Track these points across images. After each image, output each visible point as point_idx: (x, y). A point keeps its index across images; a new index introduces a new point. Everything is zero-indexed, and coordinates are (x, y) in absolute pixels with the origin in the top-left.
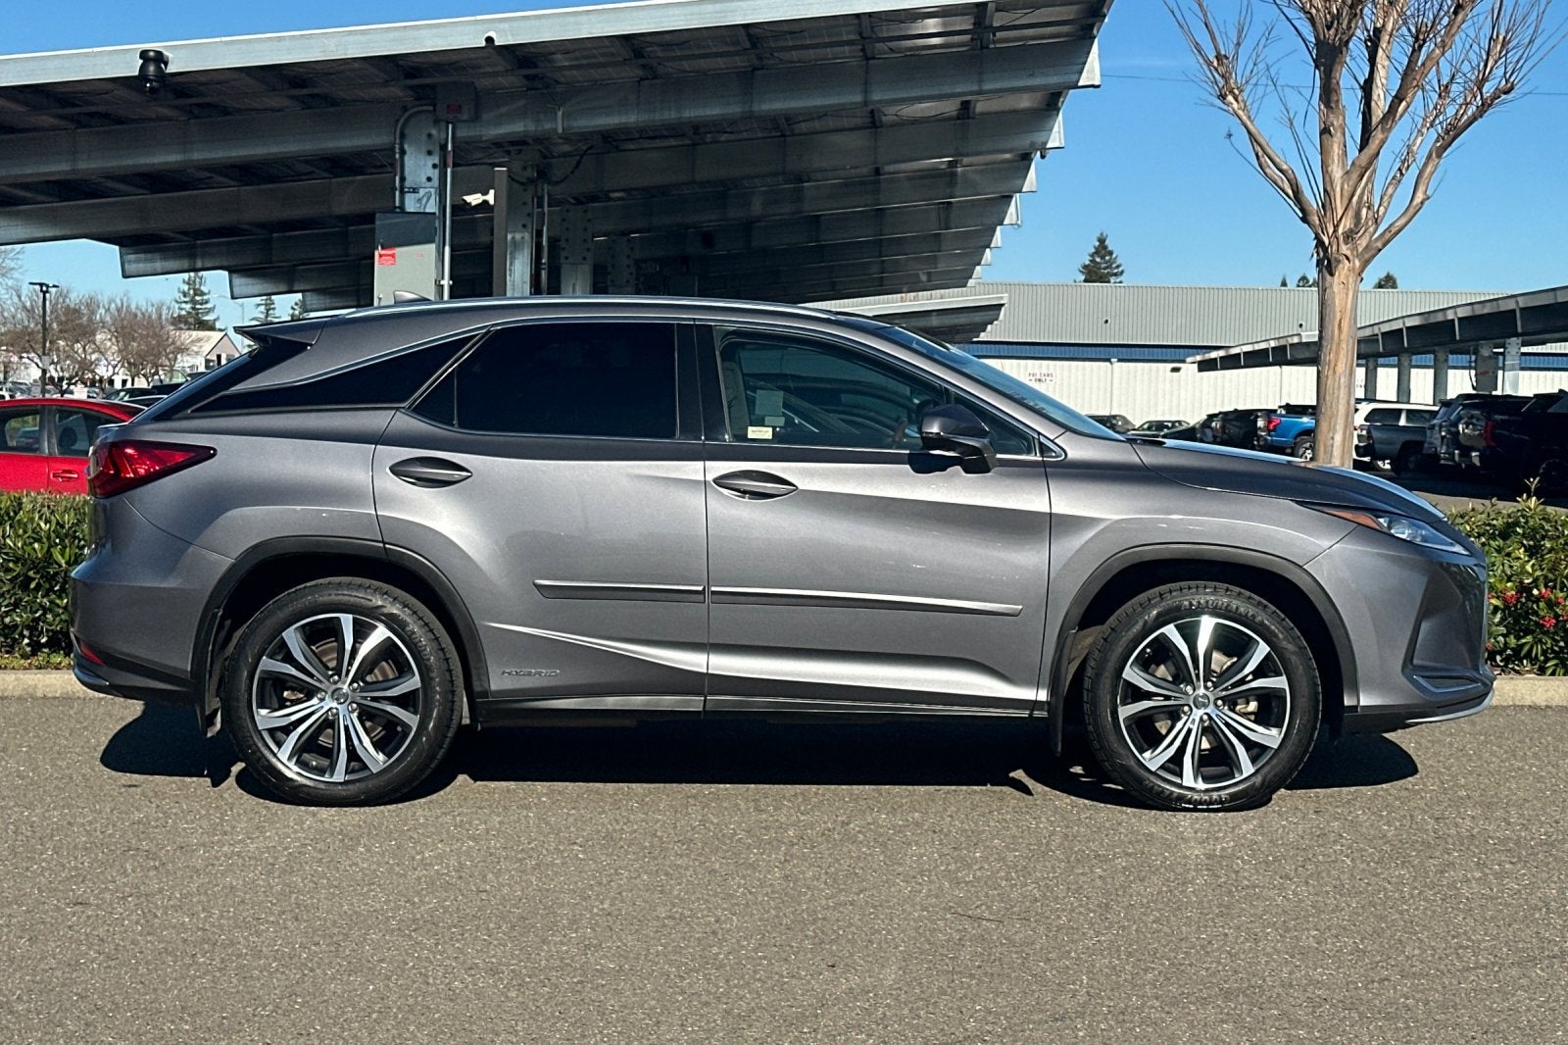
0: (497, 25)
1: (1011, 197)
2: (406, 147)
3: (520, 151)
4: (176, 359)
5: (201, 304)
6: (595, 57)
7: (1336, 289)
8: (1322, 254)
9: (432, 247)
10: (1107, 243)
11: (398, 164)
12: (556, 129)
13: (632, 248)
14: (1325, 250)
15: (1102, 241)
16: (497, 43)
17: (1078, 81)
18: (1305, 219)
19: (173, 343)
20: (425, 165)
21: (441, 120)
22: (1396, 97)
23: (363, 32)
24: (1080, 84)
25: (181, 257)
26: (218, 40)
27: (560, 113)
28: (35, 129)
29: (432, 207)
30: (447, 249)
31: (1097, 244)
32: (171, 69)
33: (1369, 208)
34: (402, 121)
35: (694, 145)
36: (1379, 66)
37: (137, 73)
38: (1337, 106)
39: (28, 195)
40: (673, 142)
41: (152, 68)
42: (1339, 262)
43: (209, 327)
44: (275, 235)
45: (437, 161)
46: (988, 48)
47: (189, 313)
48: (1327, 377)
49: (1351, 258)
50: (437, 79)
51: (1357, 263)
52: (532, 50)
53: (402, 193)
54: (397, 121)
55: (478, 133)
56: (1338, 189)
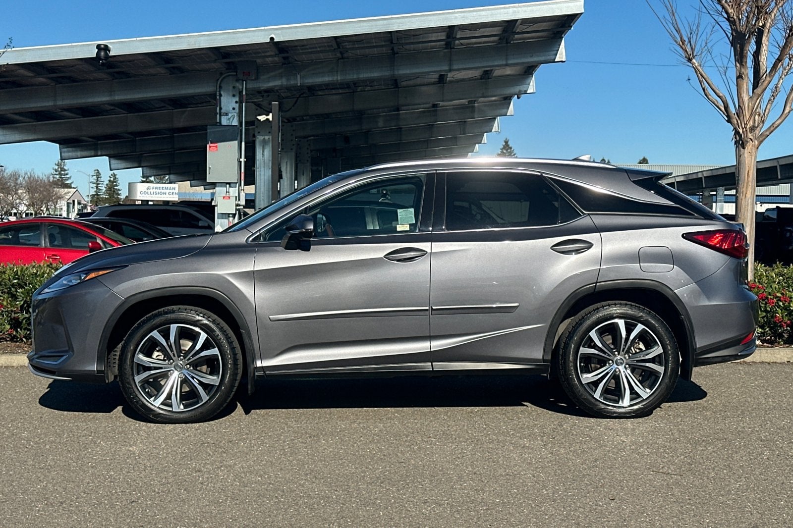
0: (275, 31)
1: (495, 118)
2: (222, 93)
3: (268, 96)
4: (57, 202)
5: (64, 175)
6: (316, 48)
7: (746, 155)
8: (738, 138)
9: (236, 143)
10: (509, 143)
11: (219, 101)
12: (297, 84)
13: (309, 145)
14: (740, 136)
15: (506, 142)
16: (275, 41)
17: (555, 59)
18: (729, 121)
19: (56, 194)
20: (232, 101)
21: (240, 80)
22: (778, 59)
23: (208, 35)
24: (556, 60)
25: (90, 150)
26: (135, 39)
27: (299, 76)
28: (32, 85)
29: (235, 122)
30: (243, 144)
31: (504, 144)
32: (112, 54)
33: (759, 115)
34: (220, 80)
35: (353, 92)
36: (764, 45)
37: (95, 56)
38: (746, 64)
39: (21, 118)
40: (341, 91)
41: (102, 54)
42: (747, 142)
43: (69, 186)
44: (137, 138)
45: (237, 99)
46: (510, 43)
47: (58, 180)
48: (742, 199)
49: (753, 140)
50: (237, 59)
51: (757, 143)
52: (287, 44)
53: (220, 115)
54: (218, 80)
55: (258, 86)
56: (746, 106)
